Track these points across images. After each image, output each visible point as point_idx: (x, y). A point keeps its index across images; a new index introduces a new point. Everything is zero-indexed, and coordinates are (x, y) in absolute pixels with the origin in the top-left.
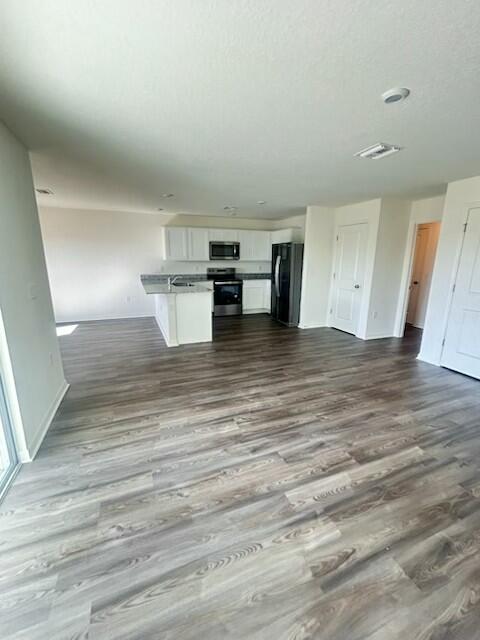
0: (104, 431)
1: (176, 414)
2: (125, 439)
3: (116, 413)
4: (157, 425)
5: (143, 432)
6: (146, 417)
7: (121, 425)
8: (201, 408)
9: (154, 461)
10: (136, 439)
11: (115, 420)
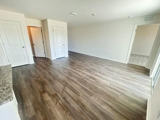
0: (125, 93)
1: (103, 83)
2: (120, 87)
3: (118, 96)
4: (110, 84)
5: (115, 85)
6: (111, 88)
7: (119, 91)
8: (96, 80)
9: (117, 79)
10: (117, 85)
11: (120, 94)
